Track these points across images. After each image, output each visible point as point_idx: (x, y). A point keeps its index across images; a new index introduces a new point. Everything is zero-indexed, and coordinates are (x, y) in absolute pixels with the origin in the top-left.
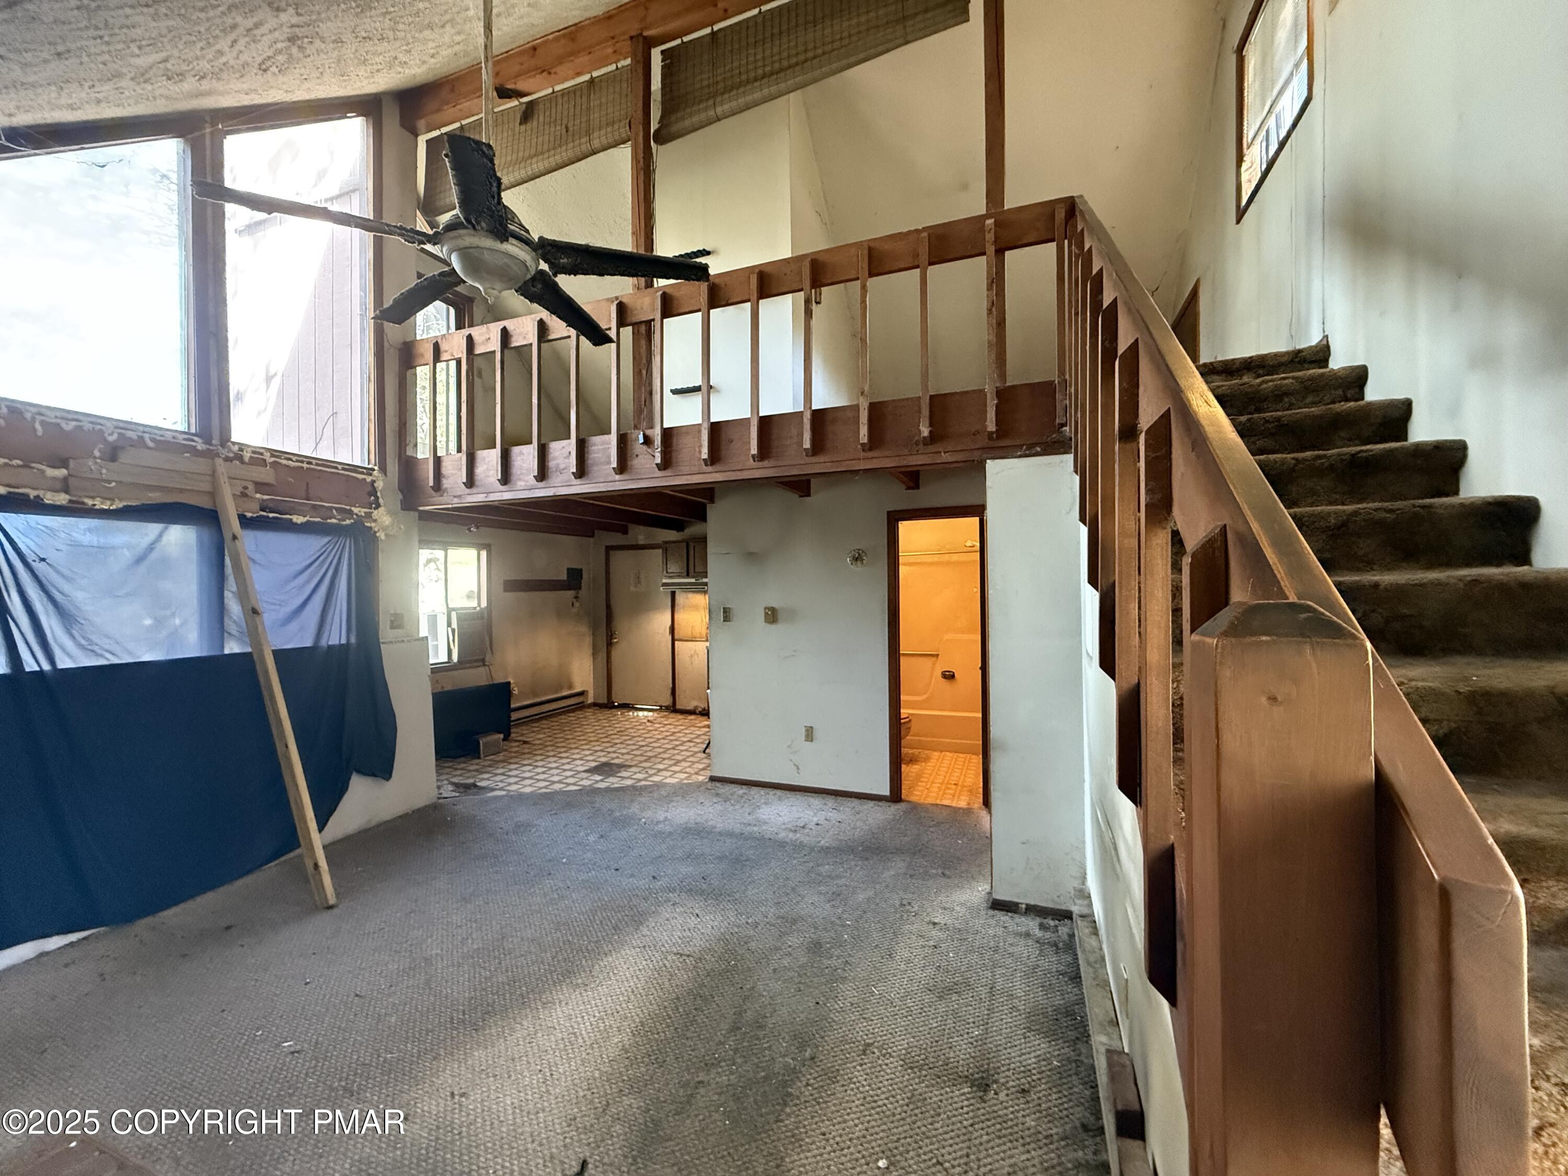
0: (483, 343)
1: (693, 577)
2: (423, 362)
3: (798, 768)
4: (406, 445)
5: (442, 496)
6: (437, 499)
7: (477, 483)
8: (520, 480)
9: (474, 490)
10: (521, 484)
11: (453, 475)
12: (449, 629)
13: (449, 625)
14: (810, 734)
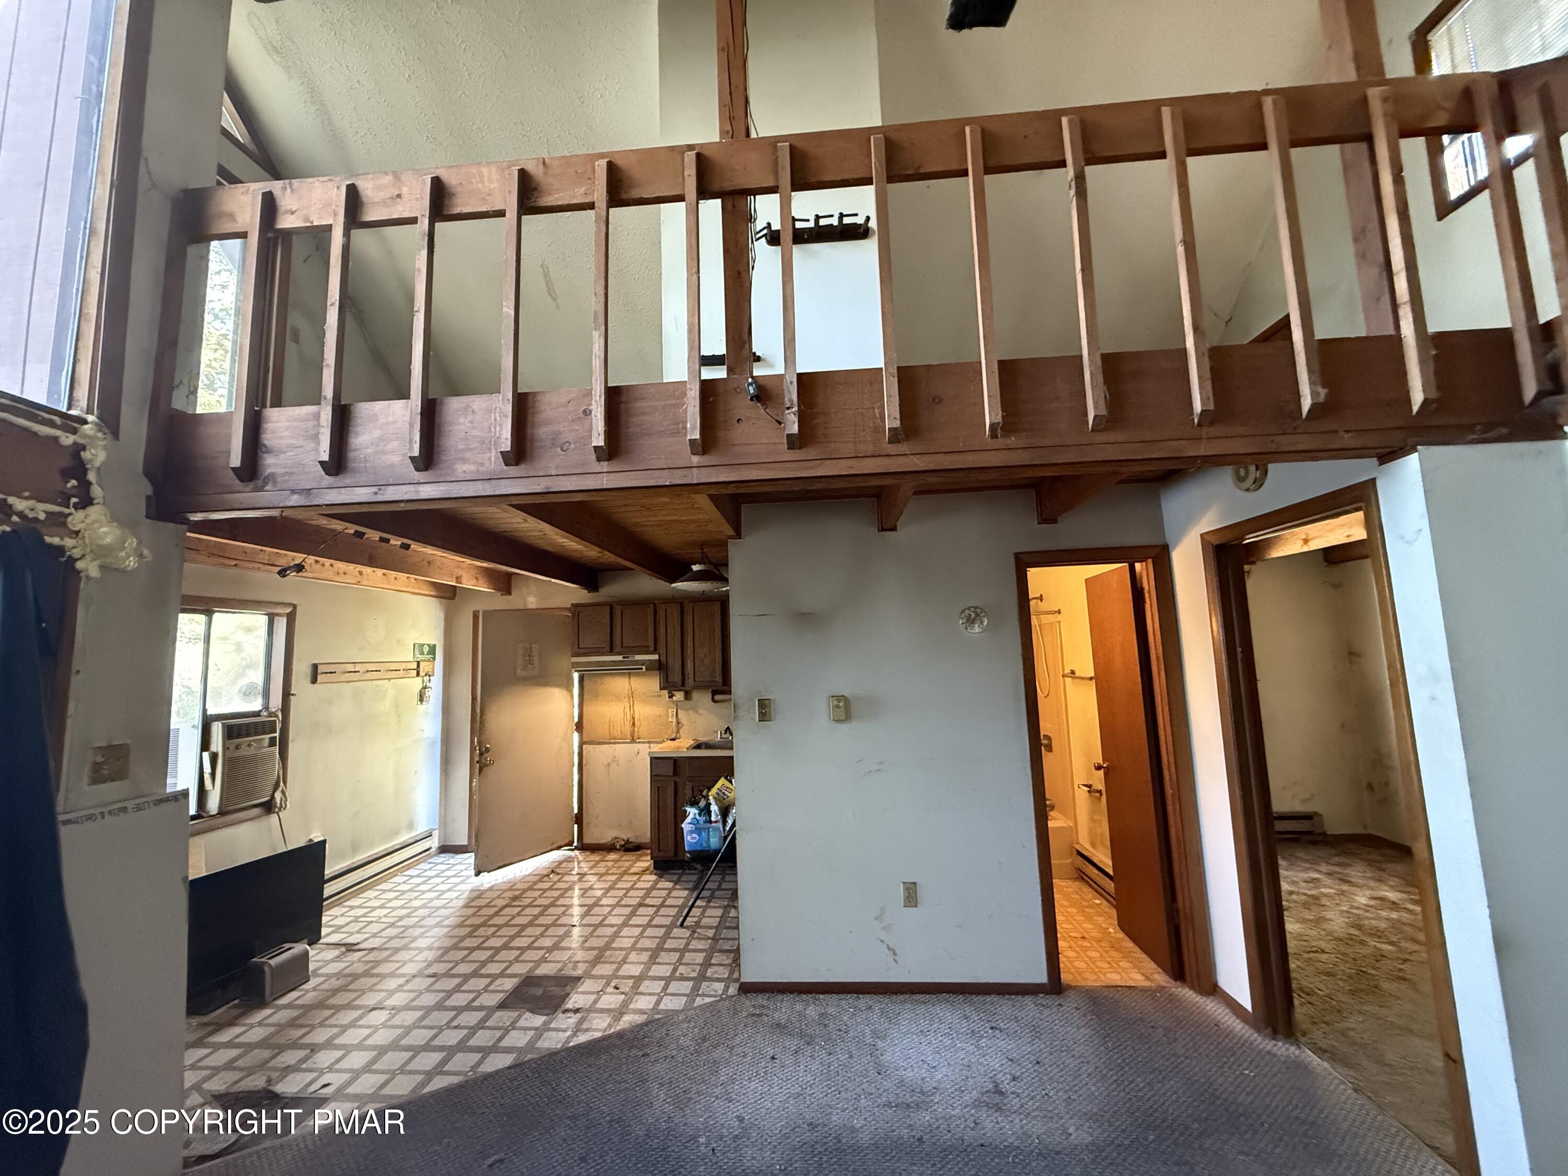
0: (384, 203)
1: (619, 654)
2: (229, 228)
3: (895, 954)
4: (172, 389)
5: (260, 489)
6: (247, 496)
7: (352, 465)
8: (465, 461)
9: (347, 479)
10: (463, 469)
11: (293, 447)
12: (206, 755)
13: (205, 744)
14: (911, 895)
